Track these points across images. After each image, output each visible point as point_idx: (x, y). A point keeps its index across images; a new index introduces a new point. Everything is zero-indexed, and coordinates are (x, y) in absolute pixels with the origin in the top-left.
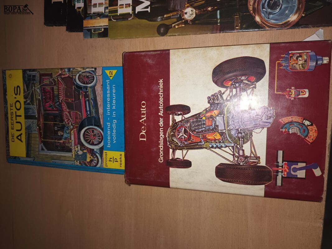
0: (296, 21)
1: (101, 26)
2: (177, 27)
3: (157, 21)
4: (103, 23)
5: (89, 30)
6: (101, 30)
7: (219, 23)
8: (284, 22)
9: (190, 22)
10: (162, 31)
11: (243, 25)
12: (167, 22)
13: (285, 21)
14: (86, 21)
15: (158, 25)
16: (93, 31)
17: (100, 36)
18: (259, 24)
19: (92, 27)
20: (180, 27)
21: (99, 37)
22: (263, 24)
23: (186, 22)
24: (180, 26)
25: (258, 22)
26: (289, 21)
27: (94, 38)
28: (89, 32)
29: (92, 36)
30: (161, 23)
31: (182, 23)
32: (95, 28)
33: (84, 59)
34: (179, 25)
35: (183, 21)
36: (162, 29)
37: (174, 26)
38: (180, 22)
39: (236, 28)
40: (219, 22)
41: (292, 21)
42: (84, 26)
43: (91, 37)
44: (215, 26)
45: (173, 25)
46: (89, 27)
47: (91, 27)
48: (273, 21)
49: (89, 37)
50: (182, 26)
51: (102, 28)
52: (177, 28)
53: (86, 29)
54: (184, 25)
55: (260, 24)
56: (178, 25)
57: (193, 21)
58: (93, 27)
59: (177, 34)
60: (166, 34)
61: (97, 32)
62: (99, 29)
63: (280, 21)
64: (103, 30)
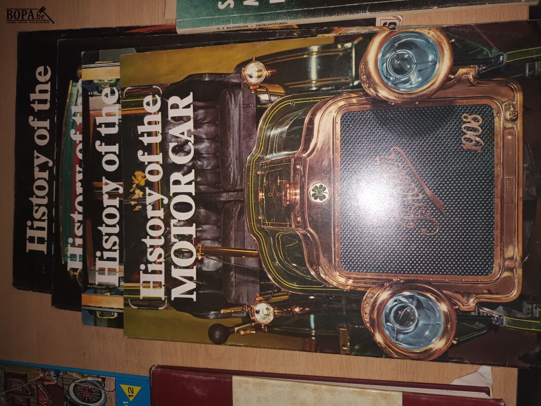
0: (443, 350)
1: (113, 308)
2: (242, 333)
3: (208, 318)
4: (116, 303)
5: (93, 312)
6: (113, 316)
7: (314, 336)
8: (422, 349)
9: (265, 328)
10: (217, 337)
11: (355, 345)
12: (226, 322)
13: (425, 348)
14: (86, 296)
15: (211, 325)
16: (99, 315)
17: (110, 325)
18: (381, 346)
19: (96, 307)
20: (248, 334)
21: (109, 327)
22: (388, 348)
23: (258, 327)
24: (248, 332)
25: (379, 343)
26: (431, 349)
27: (100, 326)
28: (92, 315)
29: (98, 323)
30: (215, 322)
31: (251, 328)
32: (102, 309)
33: (84, 353)
34: (247, 330)
35: (253, 324)
36: (218, 333)
37: (238, 331)
38: (248, 325)
39: (343, 348)
40: (313, 334)
41: (436, 350)
42: (83, 304)
43: (95, 325)
44: (307, 340)
45: (236, 329)
46: (91, 306)
47: (94, 307)
48: (405, 346)
49: (92, 323)
50: (252, 332)
51: (114, 312)
52: (243, 335)
53: (87, 310)
54: (254, 332)
55: (384, 347)
56: (244, 330)
57: (270, 326)
58: (99, 307)
59: (242, 345)
60: (224, 342)
61: (106, 317)
62: (110, 313)
63: (416, 347)
64: (116, 315)
